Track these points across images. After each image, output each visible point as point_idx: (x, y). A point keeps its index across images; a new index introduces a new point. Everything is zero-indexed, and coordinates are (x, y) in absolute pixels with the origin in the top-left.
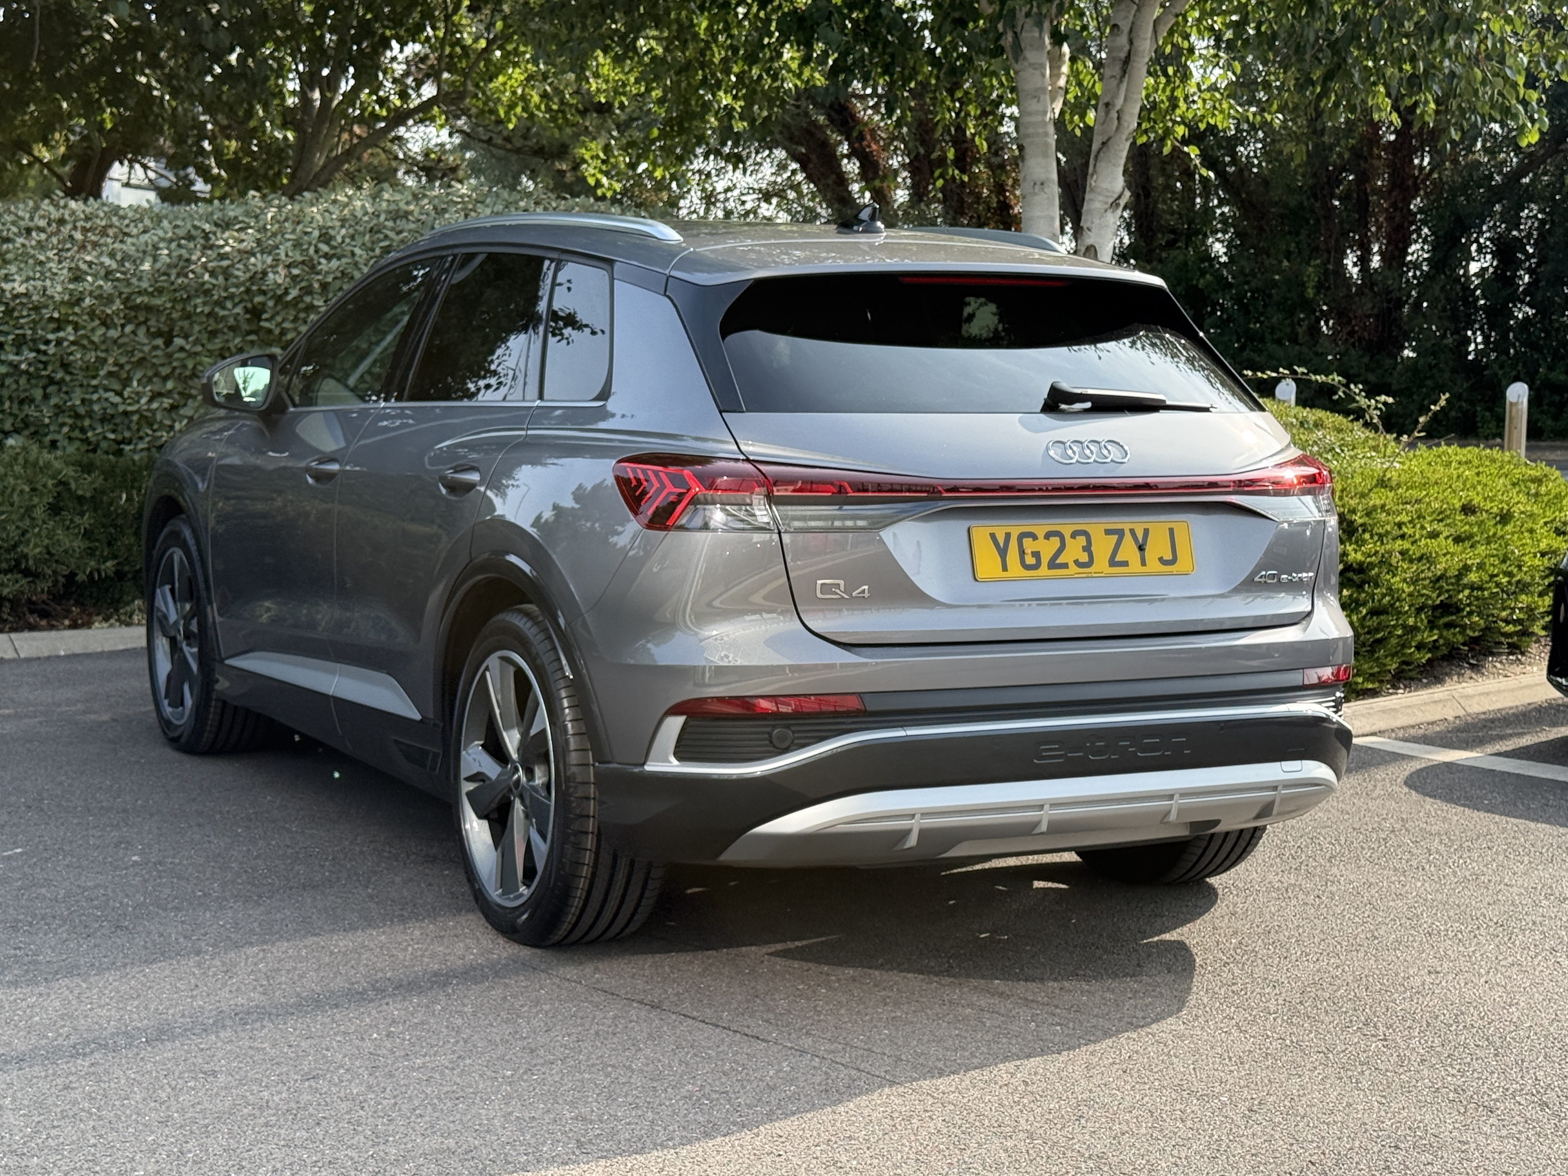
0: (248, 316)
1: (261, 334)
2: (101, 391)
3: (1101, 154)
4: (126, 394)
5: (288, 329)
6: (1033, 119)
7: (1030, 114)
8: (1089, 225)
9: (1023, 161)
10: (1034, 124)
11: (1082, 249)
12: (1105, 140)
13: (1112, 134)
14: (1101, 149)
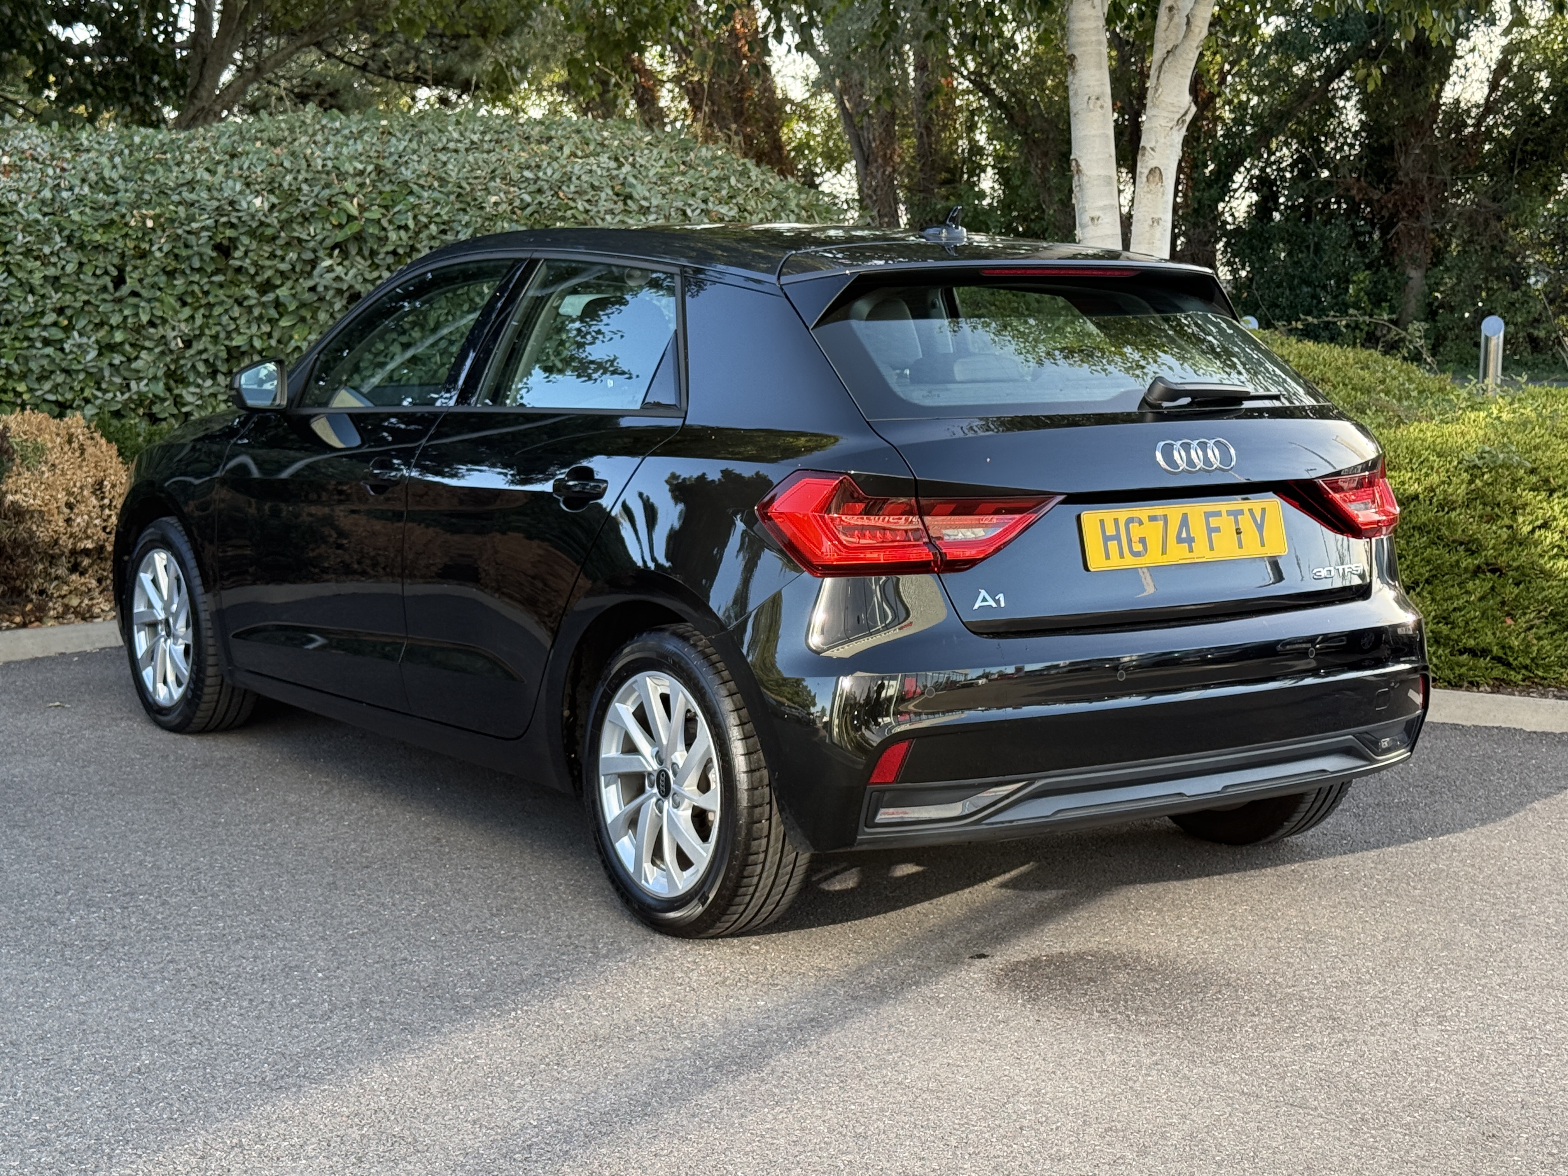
0: (214, 254)
1: (230, 273)
2: (39, 345)
3: (1165, 65)
4: (67, 347)
5: (262, 267)
6: (1086, 25)
7: (1083, 20)
8: (1153, 144)
9: (1074, 73)
10: (1087, 30)
11: (1146, 172)
12: (1169, 48)
13: (1178, 41)
14: (1164, 59)
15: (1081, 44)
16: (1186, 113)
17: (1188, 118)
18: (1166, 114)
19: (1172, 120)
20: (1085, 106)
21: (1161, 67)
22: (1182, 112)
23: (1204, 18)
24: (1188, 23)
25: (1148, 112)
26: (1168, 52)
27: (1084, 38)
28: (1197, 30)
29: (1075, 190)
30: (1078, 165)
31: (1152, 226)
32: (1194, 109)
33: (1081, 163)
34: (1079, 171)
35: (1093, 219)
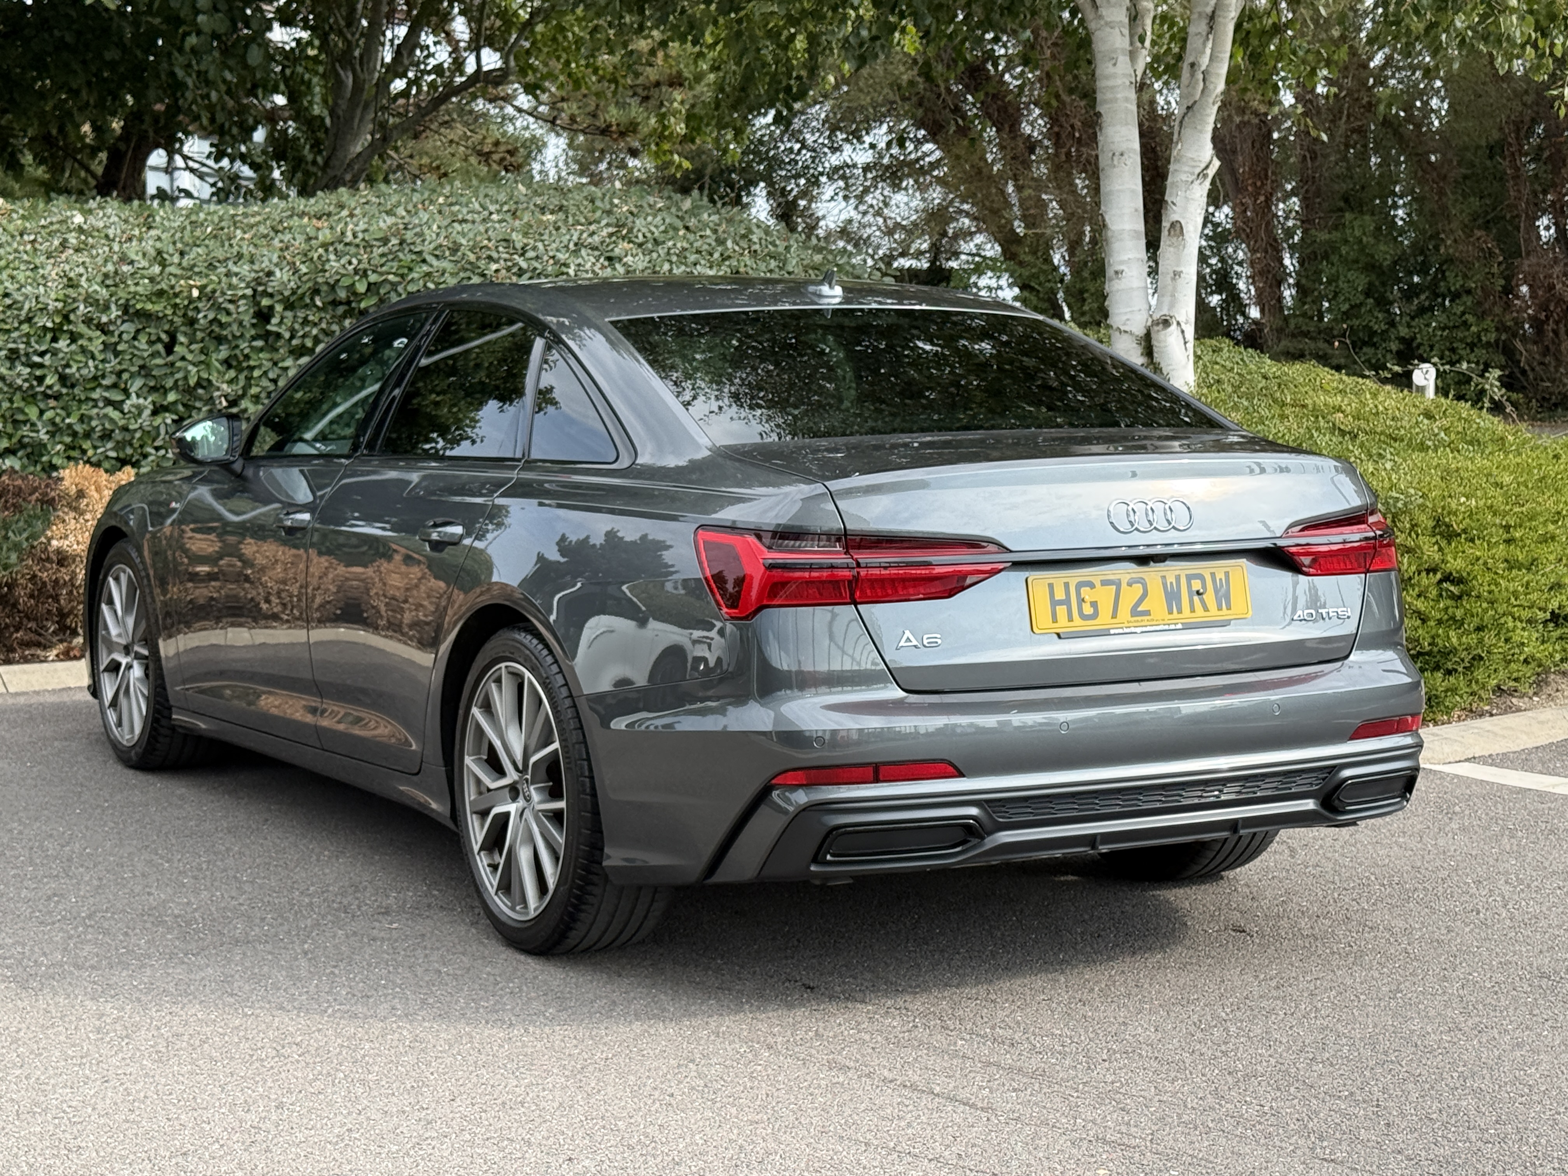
0: (254, 321)
1: (268, 338)
2: (101, 404)
3: (1186, 119)
4: (125, 407)
6: (1110, 83)
7: (1107, 78)
8: (1174, 198)
9: (1102, 130)
10: (1113, 88)
11: (1168, 225)
12: (1190, 104)
13: (1197, 97)
14: (1185, 114)
15: (1105, 102)
16: (1207, 167)
17: (1212, 172)
18: (1186, 169)
19: (1194, 174)
20: (1110, 162)
21: (1182, 122)
22: (1203, 165)
23: (1218, 75)
24: (1204, 80)
25: (1172, 167)
26: (1188, 108)
27: (1109, 96)
28: (1211, 87)
32: (1217, 163)
33: (1107, 218)
34: (1105, 226)
35: (1117, 272)
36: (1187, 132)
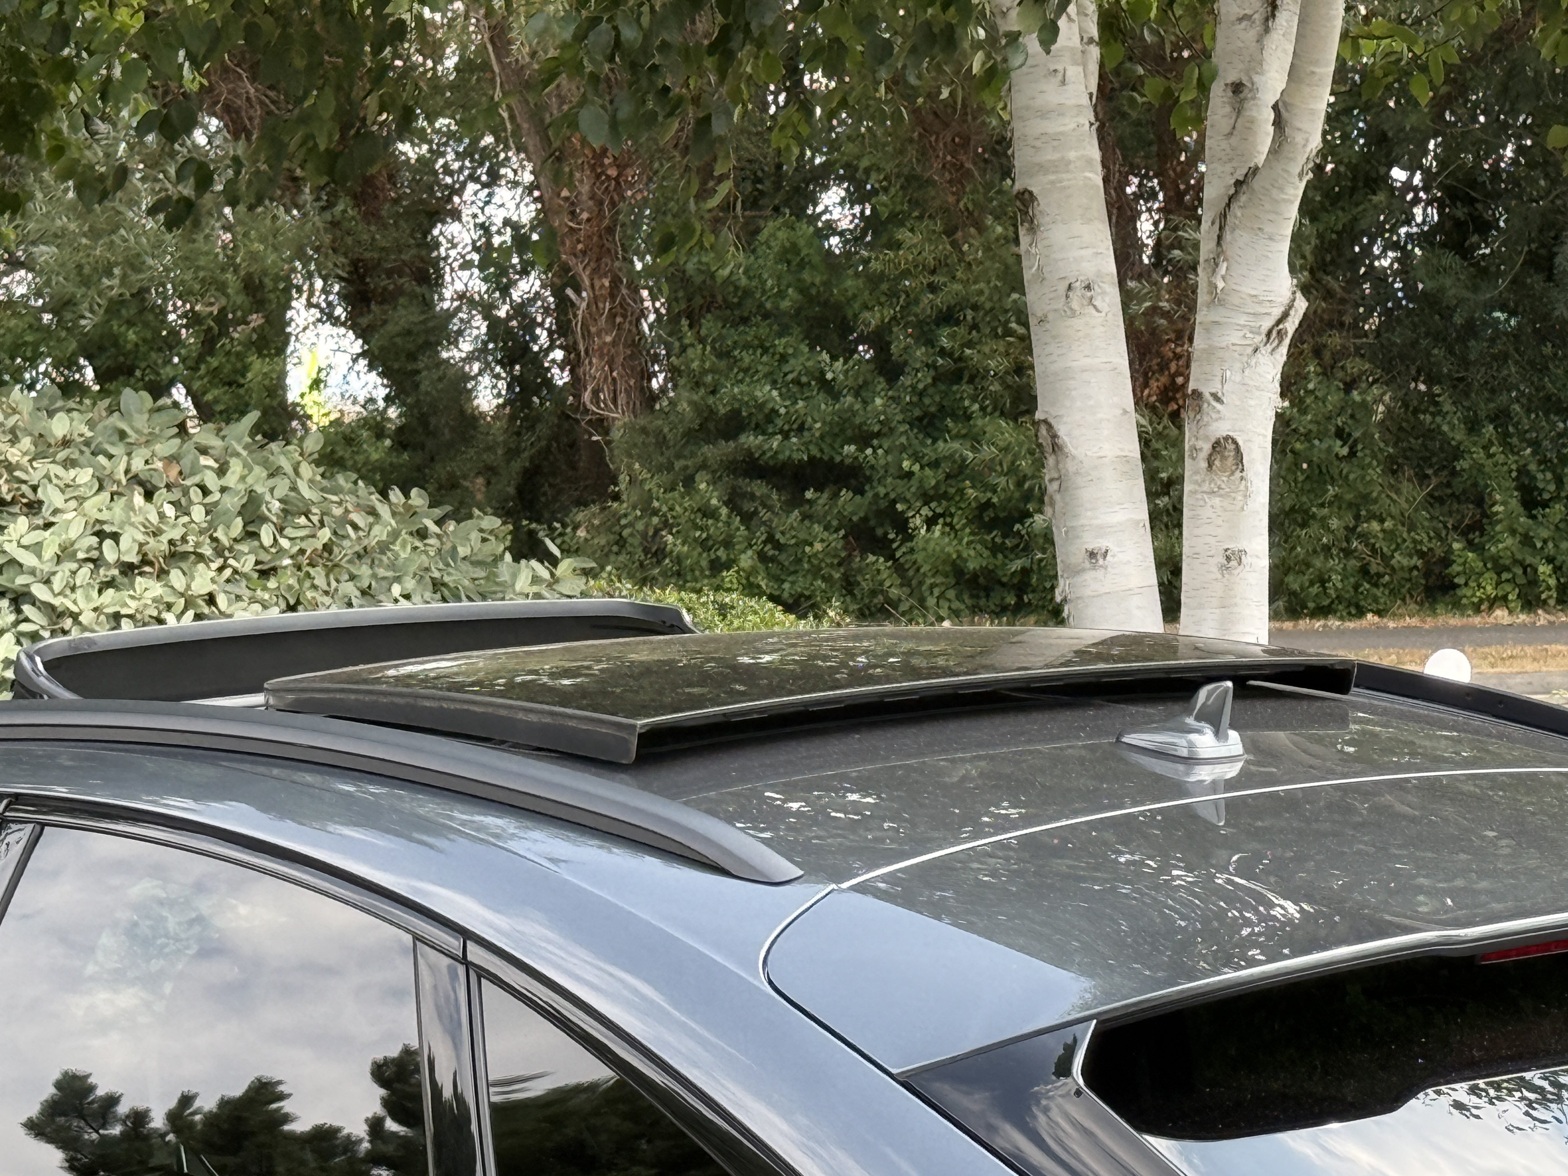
3: (1236, 210)
6: (1052, 126)
7: (1044, 114)
8: (1216, 387)
9: (1033, 230)
10: (1056, 138)
11: (1206, 447)
12: (1240, 175)
13: (1260, 159)
14: (1231, 198)
15: (1042, 168)
16: (1285, 316)
17: (1291, 326)
18: (1242, 320)
19: (1256, 331)
20: (1060, 304)
21: (1224, 216)
22: (1277, 312)
23: (1313, 112)
24: (1278, 123)
25: (1202, 316)
26: (1238, 184)
27: (1049, 156)
28: (1299, 138)
29: (1052, 488)
30: (1054, 436)
31: (1225, 568)
32: (1302, 305)
33: (1062, 430)
34: (1056, 447)
35: (1092, 555)
36: (1238, 240)
